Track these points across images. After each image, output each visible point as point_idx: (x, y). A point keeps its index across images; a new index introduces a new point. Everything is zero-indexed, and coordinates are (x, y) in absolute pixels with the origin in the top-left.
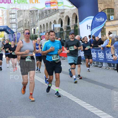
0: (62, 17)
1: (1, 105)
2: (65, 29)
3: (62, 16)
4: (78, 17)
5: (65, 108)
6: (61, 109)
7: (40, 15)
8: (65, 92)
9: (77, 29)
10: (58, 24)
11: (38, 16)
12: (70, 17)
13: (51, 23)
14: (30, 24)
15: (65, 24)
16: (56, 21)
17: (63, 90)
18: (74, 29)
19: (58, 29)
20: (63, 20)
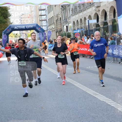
0: (98, 12)
1: (32, 112)
2: (101, 25)
3: (98, 10)
4: (116, 11)
5: (103, 115)
6: (98, 116)
7: (72, 10)
8: (103, 96)
9: (115, 24)
10: (94, 19)
11: (71, 12)
12: (107, 11)
13: (85, 18)
14: (62, 20)
15: (101, 20)
16: (92, 17)
17: (101, 95)
18: (112, 24)
19: (94, 25)
20: (100, 14)
